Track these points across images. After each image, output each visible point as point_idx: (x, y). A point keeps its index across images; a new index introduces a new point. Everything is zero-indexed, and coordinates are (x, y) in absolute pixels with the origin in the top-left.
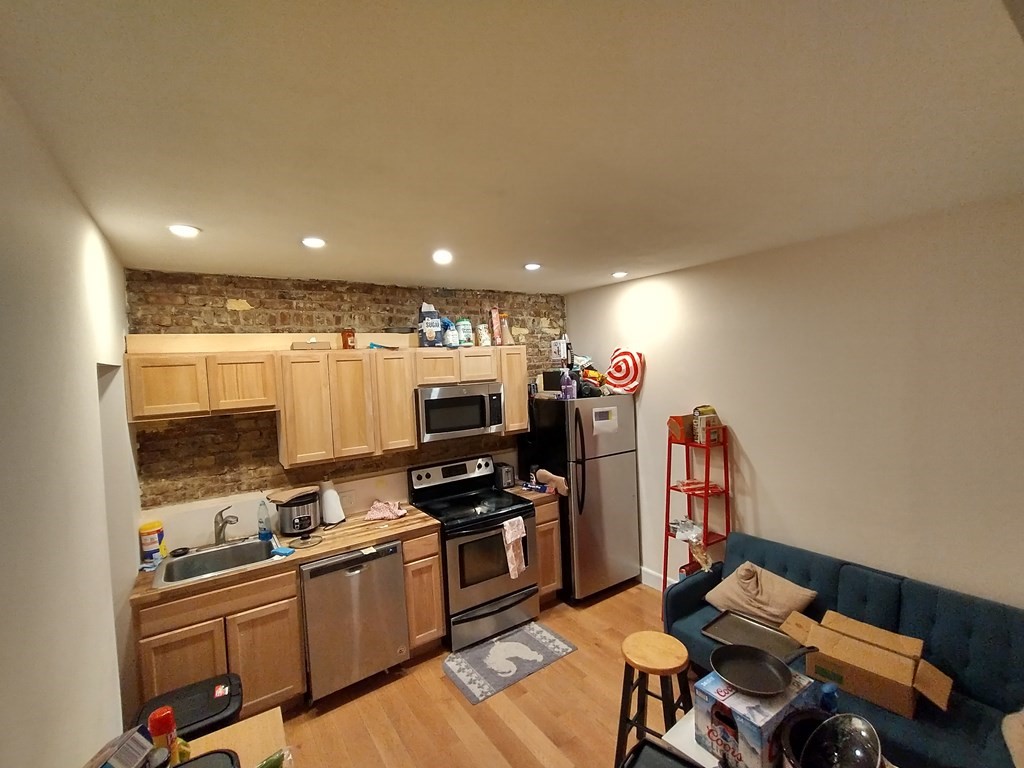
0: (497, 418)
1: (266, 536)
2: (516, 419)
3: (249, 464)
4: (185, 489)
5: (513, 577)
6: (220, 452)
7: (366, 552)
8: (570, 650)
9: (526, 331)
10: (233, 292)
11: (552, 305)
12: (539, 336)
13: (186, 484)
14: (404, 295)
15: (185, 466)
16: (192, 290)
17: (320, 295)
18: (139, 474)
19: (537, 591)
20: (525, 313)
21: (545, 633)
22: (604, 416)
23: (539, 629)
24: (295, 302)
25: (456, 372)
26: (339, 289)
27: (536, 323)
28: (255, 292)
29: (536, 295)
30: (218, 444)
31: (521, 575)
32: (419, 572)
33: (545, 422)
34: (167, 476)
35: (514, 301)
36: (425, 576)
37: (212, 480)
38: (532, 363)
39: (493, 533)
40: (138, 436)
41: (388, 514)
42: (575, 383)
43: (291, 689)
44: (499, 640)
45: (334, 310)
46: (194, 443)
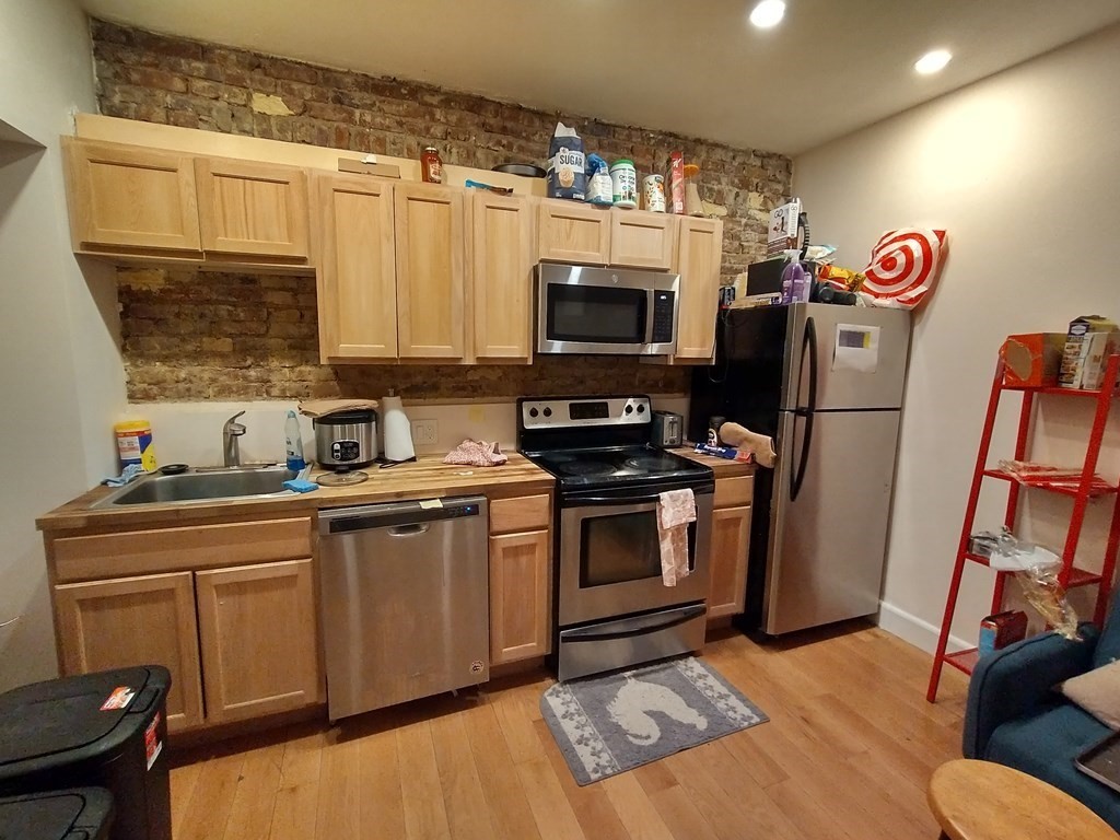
0: (664, 333)
1: (296, 465)
2: (694, 340)
3: (284, 358)
4: (191, 382)
5: (667, 584)
6: (241, 334)
7: (425, 505)
8: (756, 719)
9: (723, 211)
10: (261, 82)
11: (770, 172)
12: (744, 221)
13: (190, 374)
14: (531, 122)
15: (190, 347)
16: (198, 69)
17: (398, 105)
18: (123, 350)
19: (704, 611)
20: (724, 180)
21: (711, 680)
22: (855, 339)
23: (702, 671)
24: (357, 113)
25: (604, 246)
26: (428, 98)
27: (740, 199)
28: (295, 86)
29: (746, 153)
30: (235, 321)
31: (681, 582)
32: (514, 552)
33: (742, 352)
34: (164, 359)
35: (708, 157)
36: (524, 560)
37: (228, 374)
38: (727, 264)
39: (641, 508)
40: (120, 293)
41: (477, 458)
42: (809, 279)
43: (300, 696)
44: (635, 676)
45: (419, 135)
46: (202, 316)
